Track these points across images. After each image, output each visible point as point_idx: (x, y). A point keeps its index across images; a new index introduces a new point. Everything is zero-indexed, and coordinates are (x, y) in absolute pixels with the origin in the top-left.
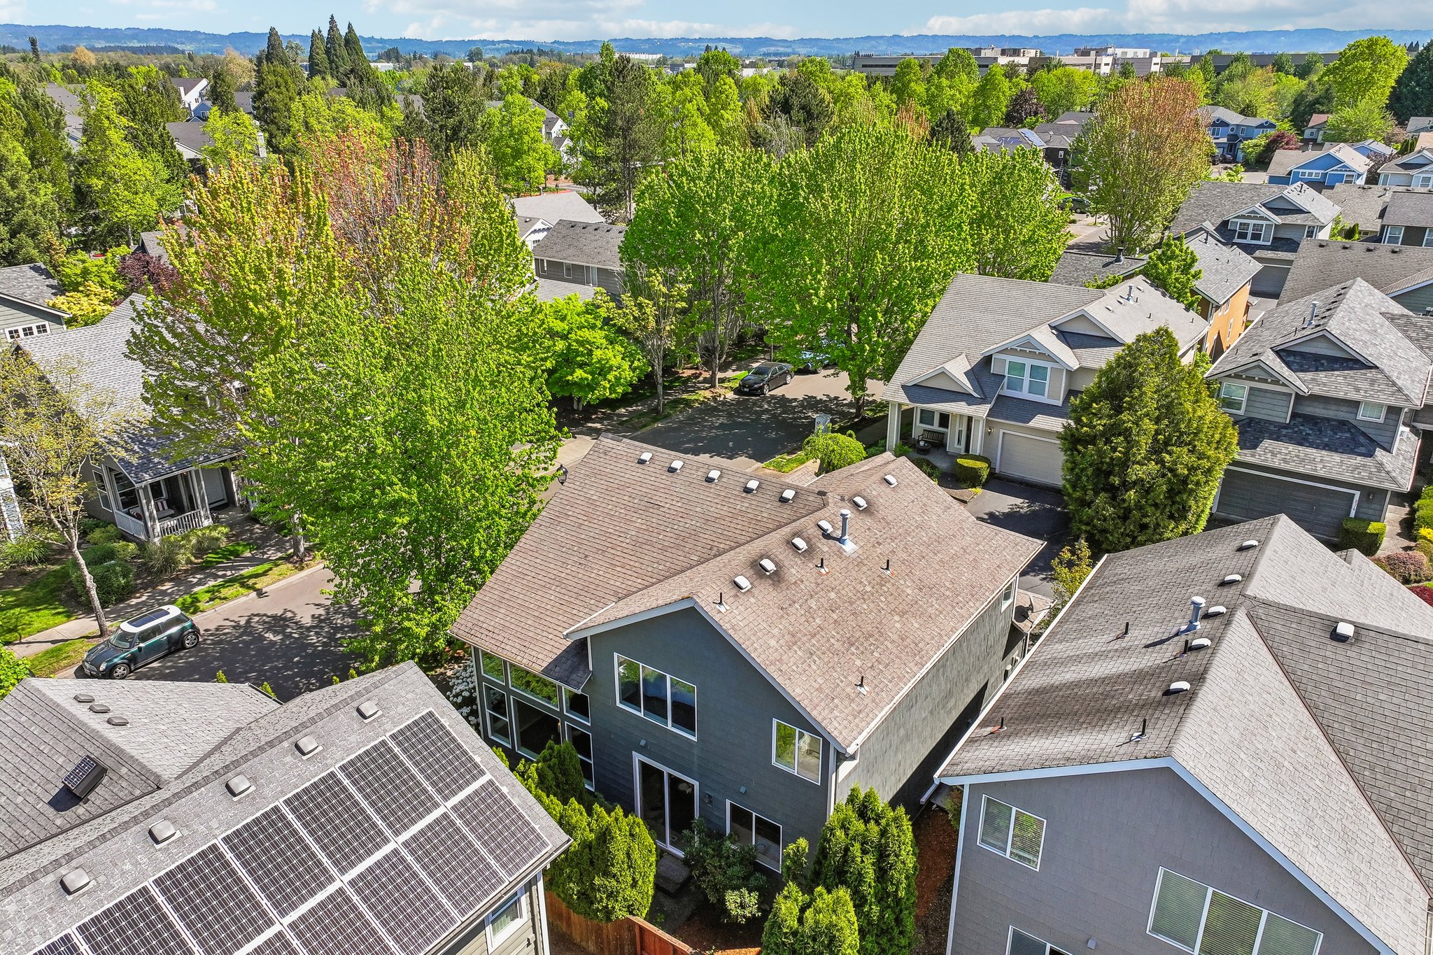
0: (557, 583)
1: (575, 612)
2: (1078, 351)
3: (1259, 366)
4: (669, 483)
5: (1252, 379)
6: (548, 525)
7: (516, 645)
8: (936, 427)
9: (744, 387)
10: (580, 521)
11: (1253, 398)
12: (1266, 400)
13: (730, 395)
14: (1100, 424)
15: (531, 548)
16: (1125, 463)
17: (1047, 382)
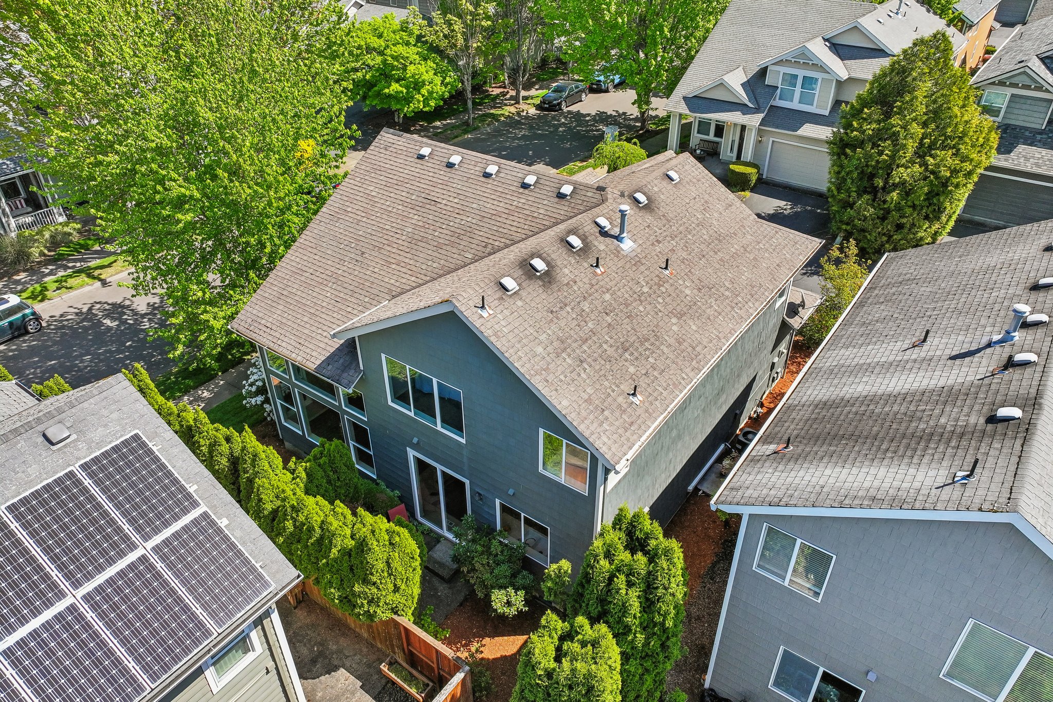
0: (334, 280)
1: (349, 309)
2: (848, 62)
3: (1025, 73)
4: (446, 179)
5: (1015, 85)
6: (327, 221)
7: (292, 342)
8: (711, 137)
9: (545, 103)
10: (359, 218)
11: (1013, 105)
12: (1024, 107)
13: (532, 111)
14: (870, 128)
15: (310, 244)
16: (889, 168)
17: (817, 93)
